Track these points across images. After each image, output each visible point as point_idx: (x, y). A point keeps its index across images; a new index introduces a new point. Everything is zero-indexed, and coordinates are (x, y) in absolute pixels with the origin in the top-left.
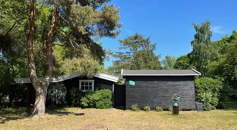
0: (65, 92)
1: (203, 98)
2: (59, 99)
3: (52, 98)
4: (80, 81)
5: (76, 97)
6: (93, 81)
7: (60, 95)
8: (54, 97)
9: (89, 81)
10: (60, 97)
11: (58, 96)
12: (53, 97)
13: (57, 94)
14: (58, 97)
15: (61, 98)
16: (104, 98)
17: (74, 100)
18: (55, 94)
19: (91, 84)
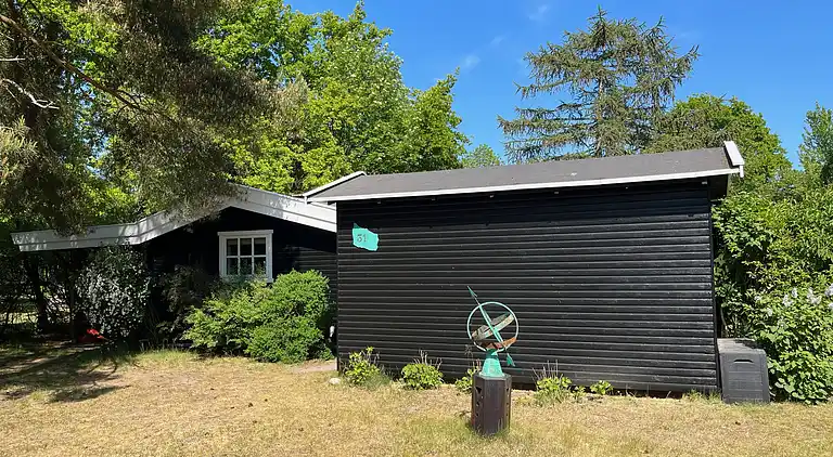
1: (772, 321)
4: (224, 237)
6: (267, 235)
9: (253, 234)
11: (104, 302)
14: (104, 306)
16: (282, 313)
19: (261, 248)
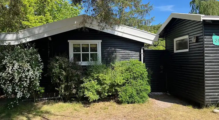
0: (39, 66)
2: (24, 87)
3: (4, 84)
5: (68, 79)
6: (99, 43)
7: (26, 76)
8: (11, 81)
9: (90, 42)
10: (26, 81)
11: (20, 78)
12: (6, 80)
13: (19, 73)
14: (20, 80)
15: (31, 82)
17: (63, 86)
18: (12, 74)
